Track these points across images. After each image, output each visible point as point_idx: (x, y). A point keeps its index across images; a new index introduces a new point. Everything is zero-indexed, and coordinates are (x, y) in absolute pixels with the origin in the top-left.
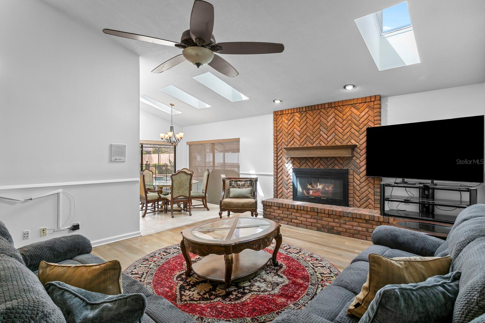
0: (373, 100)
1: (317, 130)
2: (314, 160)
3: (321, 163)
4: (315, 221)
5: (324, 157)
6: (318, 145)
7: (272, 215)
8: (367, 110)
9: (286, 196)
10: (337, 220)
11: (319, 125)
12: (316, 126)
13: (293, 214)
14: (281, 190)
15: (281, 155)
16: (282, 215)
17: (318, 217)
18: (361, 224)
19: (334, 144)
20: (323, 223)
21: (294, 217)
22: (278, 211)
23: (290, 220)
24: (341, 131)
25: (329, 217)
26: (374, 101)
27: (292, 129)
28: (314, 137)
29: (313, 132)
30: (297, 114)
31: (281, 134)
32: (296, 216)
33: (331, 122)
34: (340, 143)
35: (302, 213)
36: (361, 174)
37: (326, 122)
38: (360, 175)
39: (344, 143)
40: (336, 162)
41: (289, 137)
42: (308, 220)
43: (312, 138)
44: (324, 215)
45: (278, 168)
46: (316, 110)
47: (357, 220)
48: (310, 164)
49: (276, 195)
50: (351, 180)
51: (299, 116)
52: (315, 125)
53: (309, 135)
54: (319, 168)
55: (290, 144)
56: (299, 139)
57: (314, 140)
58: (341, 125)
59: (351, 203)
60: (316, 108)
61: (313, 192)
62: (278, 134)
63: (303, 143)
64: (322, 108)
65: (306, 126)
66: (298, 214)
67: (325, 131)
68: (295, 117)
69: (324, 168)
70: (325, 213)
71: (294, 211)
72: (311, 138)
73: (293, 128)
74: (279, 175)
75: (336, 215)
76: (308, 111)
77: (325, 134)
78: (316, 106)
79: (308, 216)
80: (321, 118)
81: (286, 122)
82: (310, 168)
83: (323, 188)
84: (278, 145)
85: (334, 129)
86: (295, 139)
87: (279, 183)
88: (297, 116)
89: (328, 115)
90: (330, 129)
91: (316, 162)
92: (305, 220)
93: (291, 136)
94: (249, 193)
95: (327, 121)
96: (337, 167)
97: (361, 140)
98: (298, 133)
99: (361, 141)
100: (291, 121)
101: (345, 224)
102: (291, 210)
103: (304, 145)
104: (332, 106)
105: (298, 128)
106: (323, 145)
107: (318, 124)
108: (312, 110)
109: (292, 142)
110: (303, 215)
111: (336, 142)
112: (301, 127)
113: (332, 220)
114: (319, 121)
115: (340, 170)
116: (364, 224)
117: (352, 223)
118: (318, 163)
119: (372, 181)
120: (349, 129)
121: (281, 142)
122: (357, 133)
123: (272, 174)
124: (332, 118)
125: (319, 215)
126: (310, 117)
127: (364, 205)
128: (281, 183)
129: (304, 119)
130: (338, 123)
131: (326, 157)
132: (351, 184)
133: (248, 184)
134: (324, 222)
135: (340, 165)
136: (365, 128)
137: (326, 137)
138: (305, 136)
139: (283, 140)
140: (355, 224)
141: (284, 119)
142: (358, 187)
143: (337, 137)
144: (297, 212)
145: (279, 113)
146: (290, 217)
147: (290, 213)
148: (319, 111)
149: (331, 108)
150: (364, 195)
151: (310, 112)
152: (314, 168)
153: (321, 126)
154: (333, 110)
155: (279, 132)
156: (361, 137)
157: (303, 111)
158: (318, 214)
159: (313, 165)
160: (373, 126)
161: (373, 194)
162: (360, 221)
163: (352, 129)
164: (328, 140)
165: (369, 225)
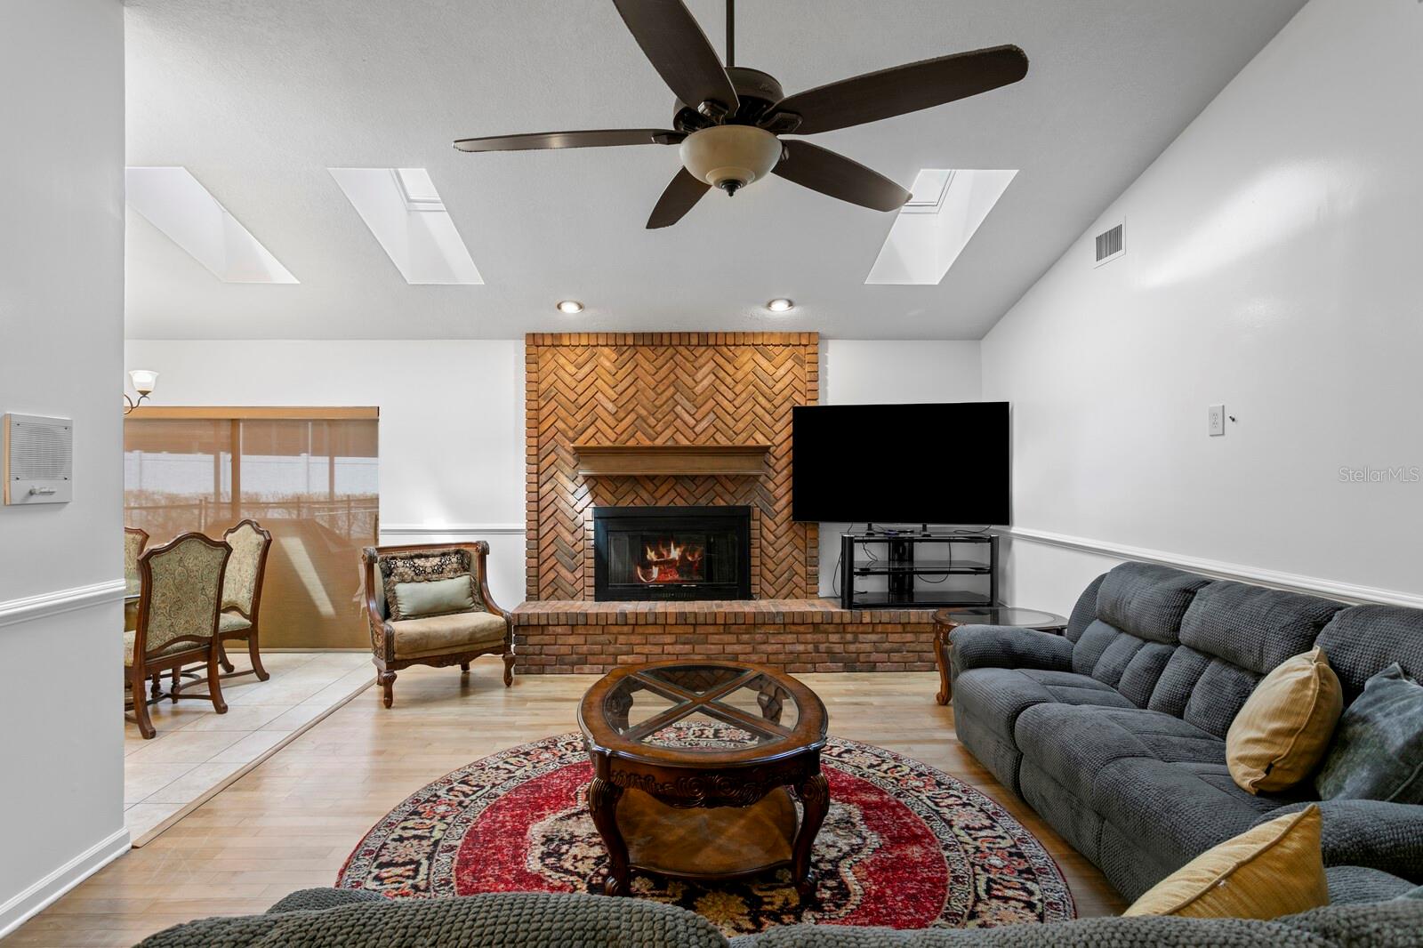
0: (804, 342)
1: (667, 401)
2: (658, 485)
3: (678, 490)
4: (688, 648)
5: (686, 476)
6: (670, 443)
7: (546, 655)
8: (789, 364)
9: (570, 589)
10: (745, 637)
11: (672, 389)
12: (664, 391)
13: (622, 639)
14: (552, 575)
15: (553, 469)
16: (585, 649)
17: (696, 636)
18: (802, 638)
19: (711, 443)
20: (710, 649)
21: (625, 648)
22: (572, 640)
23: (611, 659)
24: (731, 409)
25: (725, 633)
26: (806, 346)
27: (589, 393)
28: (659, 421)
29: (655, 406)
30: (606, 350)
31: (553, 404)
32: (631, 644)
33: (706, 383)
34: (728, 439)
35: (651, 632)
36: (779, 516)
37: (690, 382)
38: (776, 519)
39: (738, 442)
40: (718, 488)
41: (579, 416)
42: (668, 649)
43: (652, 421)
44: (711, 629)
45: (539, 507)
46: (665, 348)
47: (794, 628)
48: (645, 496)
49: (534, 590)
50: (755, 533)
51: (614, 356)
52: (663, 388)
53: (644, 413)
54: (672, 505)
55: (582, 438)
56: (612, 422)
57: (659, 428)
58: (730, 396)
59: (755, 589)
60: (666, 342)
61: (660, 572)
62: (543, 403)
63: (624, 436)
64: (680, 345)
65: (632, 390)
66: (635, 639)
67: (688, 405)
68: (599, 357)
69: (686, 505)
70: (715, 624)
71: (626, 629)
72: (649, 421)
73: (593, 390)
74: (544, 530)
75: (744, 624)
76: (640, 346)
77: (688, 413)
78: (665, 337)
79: (668, 639)
80: (679, 371)
81: (572, 369)
82: (646, 505)
83: (683, 557)
84: (542, 438)
85: (711, 403)
86: (599, 423)
87: (544, 555)
88: (607, 357)
89: (697, 365)
90: (701, 402)
91: (664, 488)
92: (660, 651)
93: (585, 413)
94: (465, 596)
95: (693, 379)
96: (721, 501)
97: (777, 434)
98: (610, 406)
99: (780, 436)
100: (587, 369)
101: (764, 643)
102: (615, 629)
103: (628, 440)
104: (710, 343)
105: (610, 392)
106: (685, 442)
107: (669, 387)
108: (653, 345)
109: (591, 430)
110: (651, 638)
111: (718, 436)
112: (620, 388)
113: (732, 638)
114: (672, 377)
115: (729, 508)
116: (809, 636)
117: (782, 638)
118: (668, 491)
119: (801, 533)
120: (749, 405)
121: (553, 429)
122: (768, 418)
123: (523, 526)
124: (708, 374)
125: (699, 630)
126: (646, 365)
127: (784, 591)
128: (552, 554)
129: (630, 367)
130: (723, 388)
131: (692, 476)
132: (755, 543)
133: (455, 566)
134: (712, 647)
135: (727, 497)
136: (788, 405)
137: (692, 422)
138: (632, 416)
139: (560, 424)
140: (790, 638)
141: (562, 361)
142: (771, 549)
143: (719, 424)
144: (633, 633)
145: (548, 341)
146: (611, 649)
147: (611, 637)
148: (671, 350)
149: (704, 348)
150: (785, 565)
151: (648, 352)
152: (657, 505)
153: (678, 393)
154: (711, 352)
155: (544, 399)
156: (778, 427)
157: (625, 345)
158: (695, 630)
159: (654, 497)
160: (803, 404)
161: (804, 563)
162: (801, 629)
163: (757, 406)
164: (698, 429)
165: (819, 636)
